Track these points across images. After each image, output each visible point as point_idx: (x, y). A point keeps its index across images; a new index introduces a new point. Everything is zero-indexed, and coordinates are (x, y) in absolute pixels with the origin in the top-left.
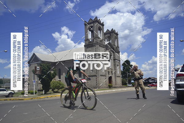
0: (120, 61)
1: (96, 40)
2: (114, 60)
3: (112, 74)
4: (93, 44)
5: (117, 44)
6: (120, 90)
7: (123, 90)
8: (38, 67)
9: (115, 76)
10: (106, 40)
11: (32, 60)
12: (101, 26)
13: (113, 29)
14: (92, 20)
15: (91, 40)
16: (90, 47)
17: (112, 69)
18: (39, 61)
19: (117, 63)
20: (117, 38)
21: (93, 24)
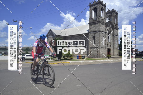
0: (118, 36)
1: (98, 18)
2: (113, 35)
3: (111, 47)
4: (96, 22)
5: (117, 22)
6: (117, 60)
7: (120, 60)
8: (53, 41)
9: (113, 48)
10: (107, 19)
11: (49, 34)
12: (103, 7)
13: (113, 9)
14: (96, 2)
15: (94, 19)
16: (93, 25)
17: (111, 43)
18: (54, 35)
19: (115, 38)
20: (116, 17)
21: (97, 5)
